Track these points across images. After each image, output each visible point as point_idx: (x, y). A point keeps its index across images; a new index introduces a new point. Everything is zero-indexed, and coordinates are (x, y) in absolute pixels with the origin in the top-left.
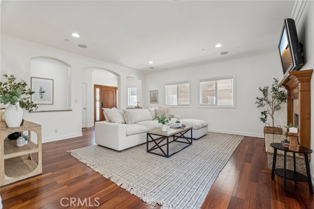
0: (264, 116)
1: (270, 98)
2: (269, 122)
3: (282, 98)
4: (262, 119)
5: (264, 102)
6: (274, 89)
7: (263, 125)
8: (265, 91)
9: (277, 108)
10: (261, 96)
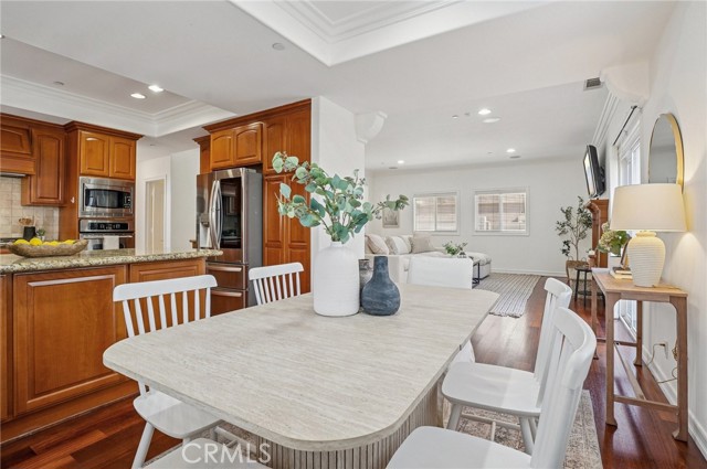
0: (566, 247)
1: (574, 222)
2: (573, 255)
3: (588, 223)
4: (564, 251)
5: (566, 227)
6: (580, 211)
7: (565, 259)
8: (568, 213)
9: (582, 236)
10: (563, 219)
